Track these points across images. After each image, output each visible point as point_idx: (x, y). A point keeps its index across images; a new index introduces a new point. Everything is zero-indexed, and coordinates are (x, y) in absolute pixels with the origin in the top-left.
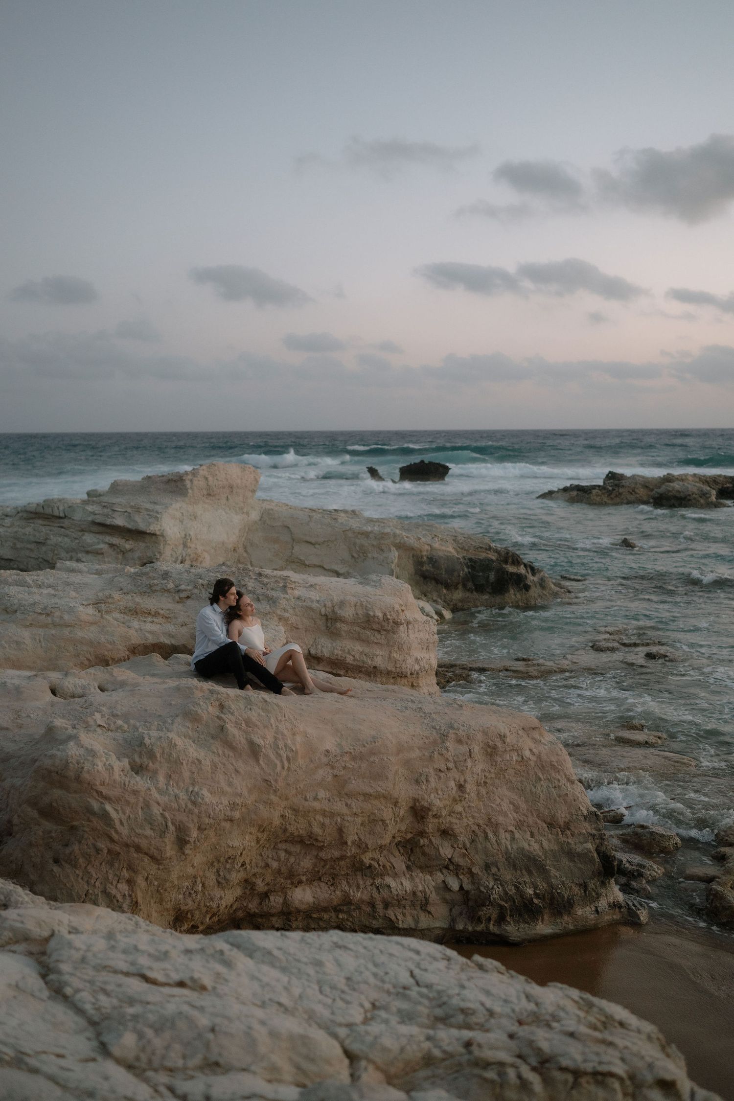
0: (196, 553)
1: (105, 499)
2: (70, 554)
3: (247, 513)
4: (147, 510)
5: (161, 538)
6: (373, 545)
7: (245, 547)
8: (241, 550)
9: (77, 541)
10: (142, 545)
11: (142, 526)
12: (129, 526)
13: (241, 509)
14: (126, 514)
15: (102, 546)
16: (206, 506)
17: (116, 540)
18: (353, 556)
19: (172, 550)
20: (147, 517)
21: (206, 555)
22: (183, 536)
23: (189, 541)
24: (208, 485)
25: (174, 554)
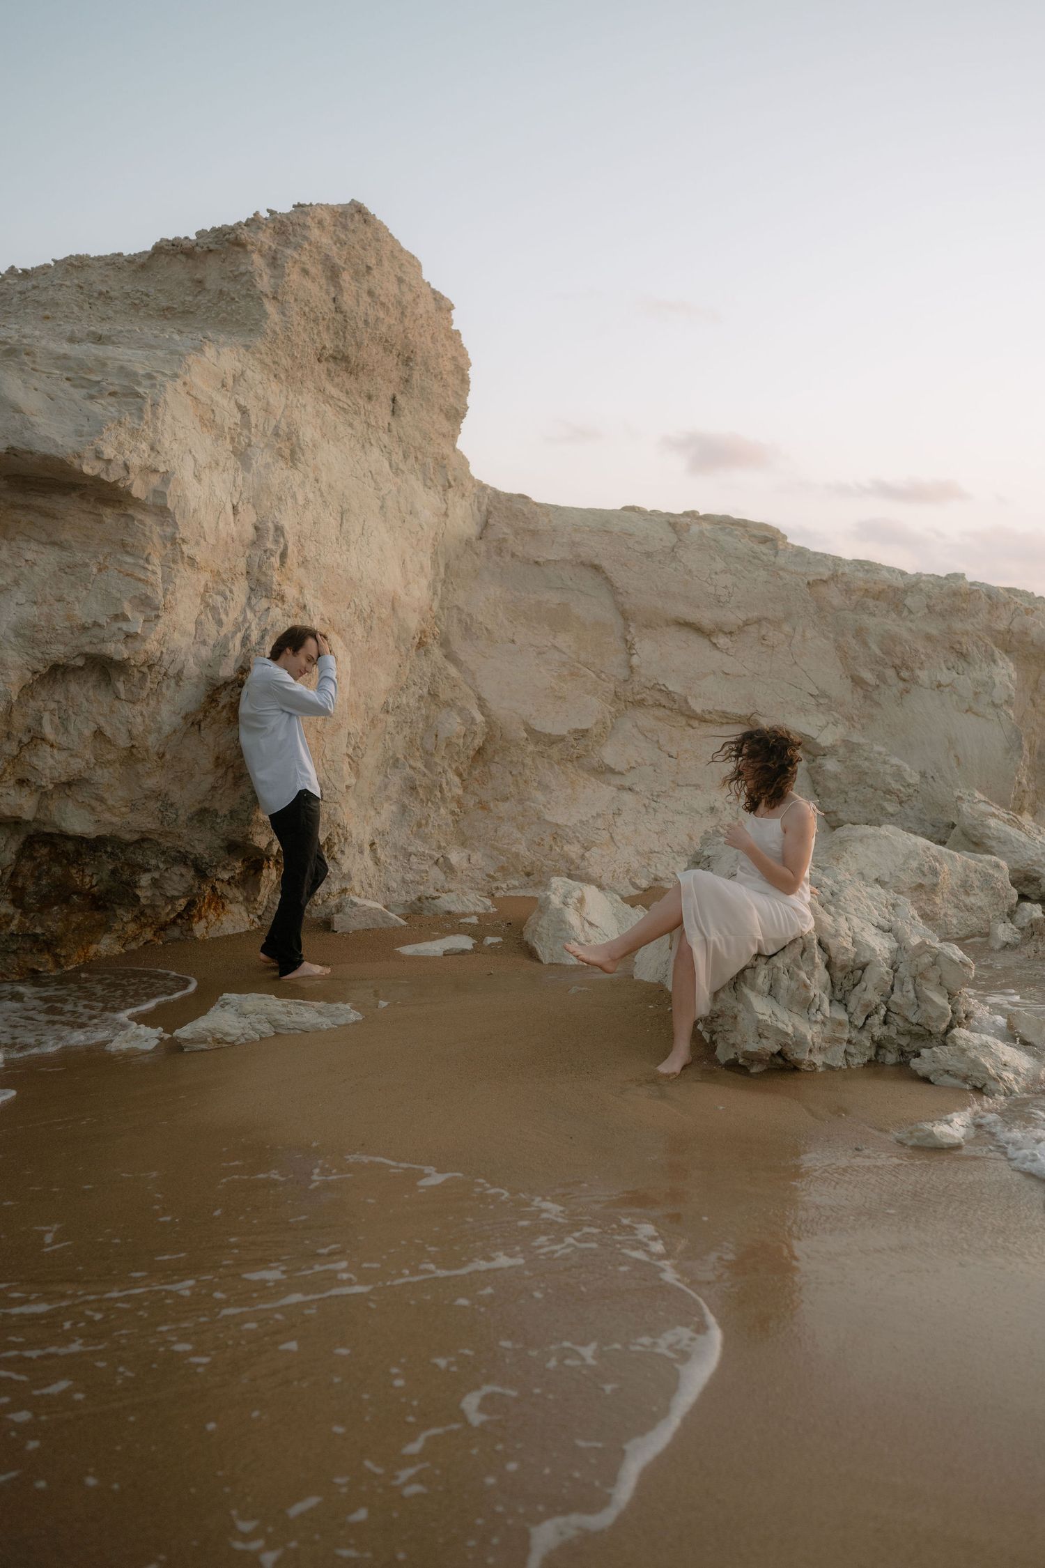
4: (64, 362)
6: (929, 638)
7: (447, 640)
8: (437, 649)
10: (39, 559)
16: (329, 411)
18: (857, 681)
19: (204, 595)
20: (73, 393)
22: (250, 533)
23: (275, 560)
24: (338, 310)
25: (211, 627)
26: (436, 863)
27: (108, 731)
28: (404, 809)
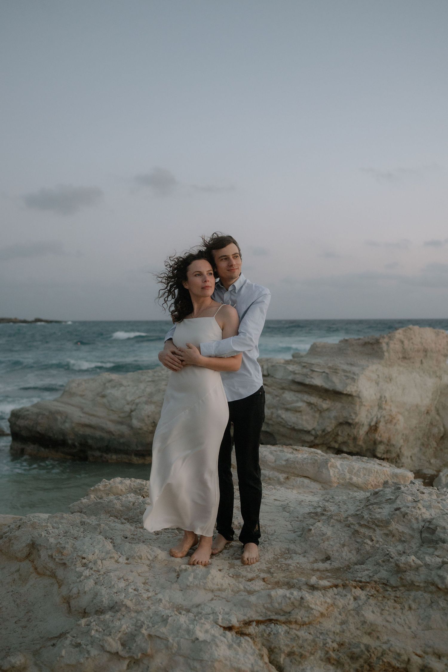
0: (390, 415)
1: (305, 359)
2: (272, 410)
3: (440, 378)
4: (344, 371)
5: (357, 400)
7: (437, 411)
8: (433, 413)
9: (278, 398)
10: (339, 405)
11: (339, 387)
12: (327, 386)
13: (435, 372)
14: (324, 374)
15: (300, 404)
16: (401, 369)
17: (313, 399)
19: (368, 411)
20: (344, 378)
21: (400, 417)
22: (379, 397)
23: (384, 402)
24: (403, 349)
25: (369, 415)
26: (428, 462)
27: (350, 434)
28: (421, 449)
